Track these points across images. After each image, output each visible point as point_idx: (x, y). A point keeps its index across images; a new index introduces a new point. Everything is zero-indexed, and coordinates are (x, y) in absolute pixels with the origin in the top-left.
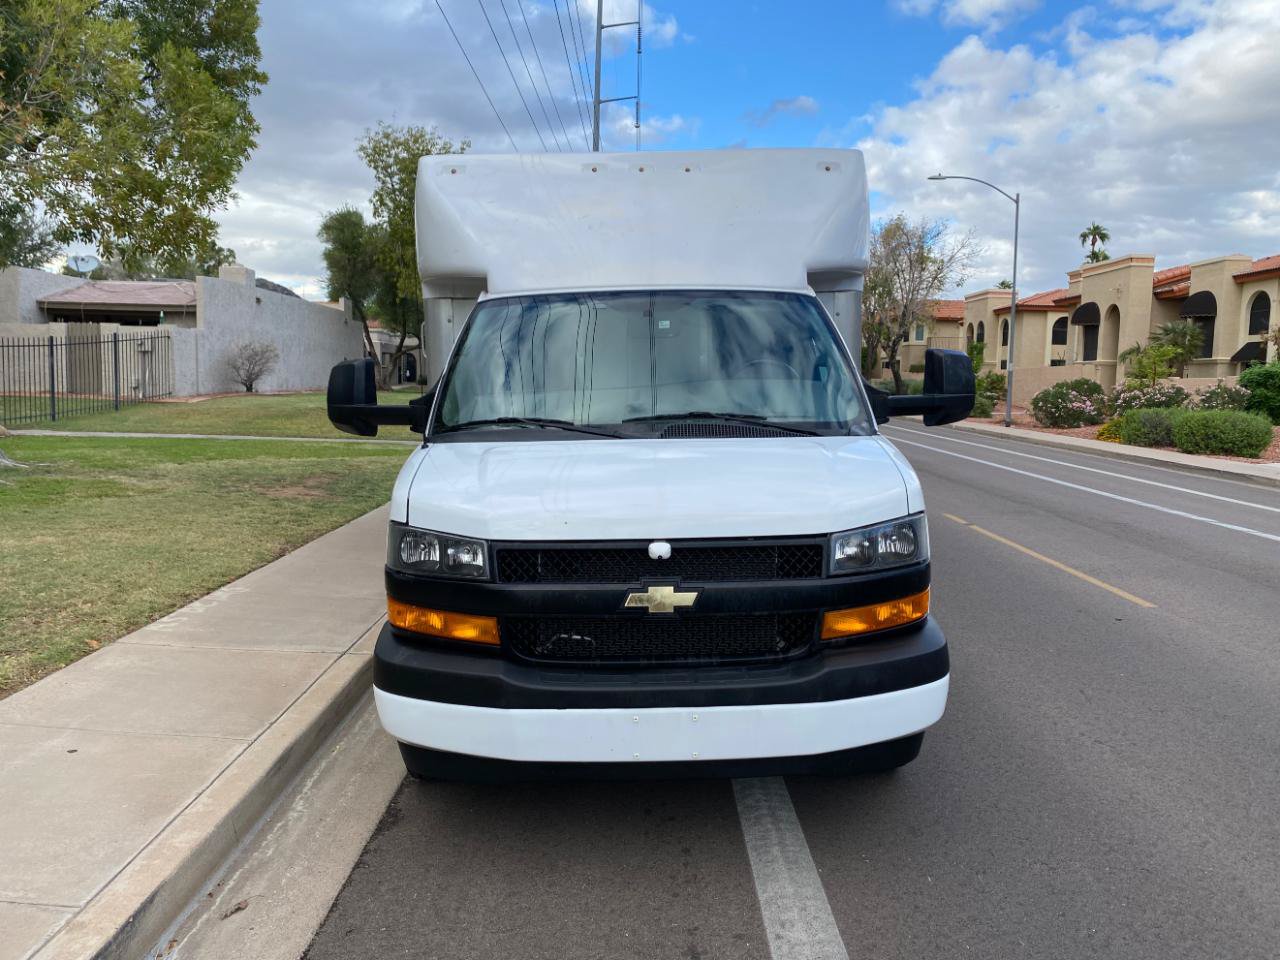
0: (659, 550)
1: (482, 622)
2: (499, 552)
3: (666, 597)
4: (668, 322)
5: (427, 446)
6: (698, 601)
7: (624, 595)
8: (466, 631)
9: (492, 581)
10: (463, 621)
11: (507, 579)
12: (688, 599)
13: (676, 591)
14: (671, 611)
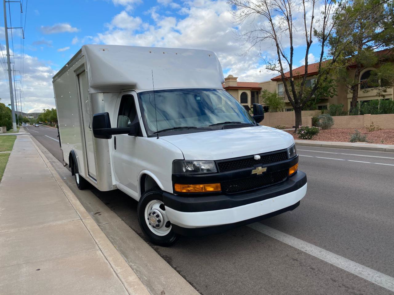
0: (258, 157)
1: (214, 185)
2: (218, 163)
3: (260, 170)
4: (199, 98)
5: (159, 138)
6: (267, 170)
7: (251, 171)
8: (210, 189)
9: (218, 172)
10: (209, 186)
11: (222, 171)
12: (265, 170)
13: (262, 168)
14: (262, 173)
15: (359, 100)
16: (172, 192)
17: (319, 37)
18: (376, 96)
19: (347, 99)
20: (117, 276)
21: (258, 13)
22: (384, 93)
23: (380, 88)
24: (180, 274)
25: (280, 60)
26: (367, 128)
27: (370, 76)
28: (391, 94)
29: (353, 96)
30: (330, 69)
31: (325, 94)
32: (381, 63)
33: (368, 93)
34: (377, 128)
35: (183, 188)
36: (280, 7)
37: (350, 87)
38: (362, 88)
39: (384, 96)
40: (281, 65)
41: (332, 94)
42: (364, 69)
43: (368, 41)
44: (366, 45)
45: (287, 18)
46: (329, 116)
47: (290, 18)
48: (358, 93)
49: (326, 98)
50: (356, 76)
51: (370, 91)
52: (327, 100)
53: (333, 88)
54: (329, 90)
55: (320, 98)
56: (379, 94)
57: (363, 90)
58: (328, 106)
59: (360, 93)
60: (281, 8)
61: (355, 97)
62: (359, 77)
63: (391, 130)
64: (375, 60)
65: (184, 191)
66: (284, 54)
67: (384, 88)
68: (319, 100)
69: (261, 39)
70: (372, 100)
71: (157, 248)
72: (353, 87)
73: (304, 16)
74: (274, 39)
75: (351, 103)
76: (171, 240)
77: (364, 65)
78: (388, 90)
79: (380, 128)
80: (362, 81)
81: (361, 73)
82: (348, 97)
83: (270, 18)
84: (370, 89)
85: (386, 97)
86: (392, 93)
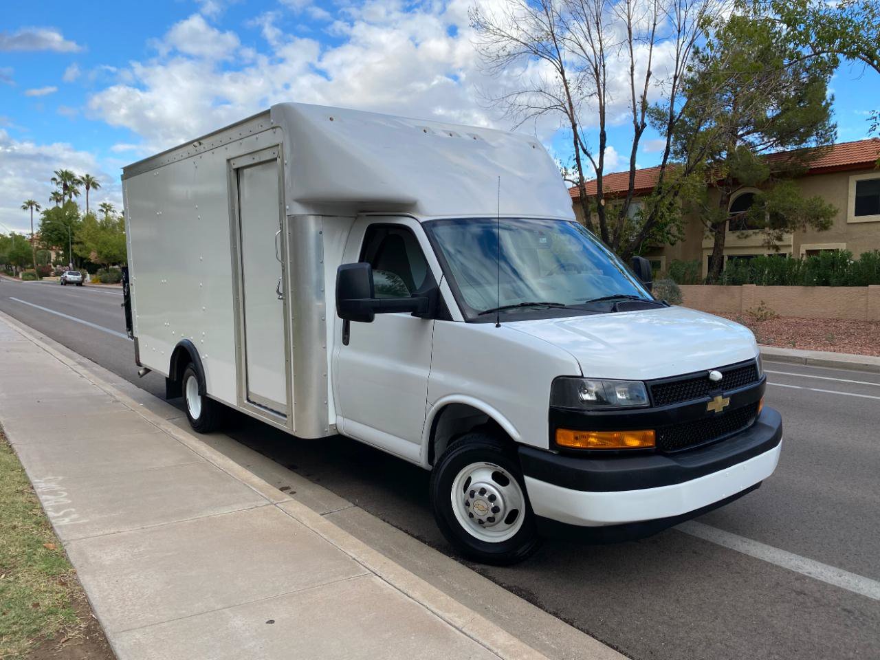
0: (716, 375)
1: (640, 433)
2: (652, 387)
3: (719, 403)
4: (545, 239)
5: (500, 326)
8: (633, 442)
9: (651, 407)
10: (632, 436)
11: (658, 404)
12: (727, 402)
13: (723, 398)
14: (722, 410)
15: (726, 253)
16: (547, 447)
17: (652, 117)
18: (763, 247)
19: (700, 249)
20: (463, 633)
21: (537, 53)
22: (777, 243)
23: (771, 232)
24: (572, 625)
25: (578, 159)
26: (752, 314)
27: (753, 205)
28: (790, 246)
29: (716, 244)
30: (680, 185)
31: (658, 237)
32: (772, 180)
33: (748, 239)
34: (771, 314)
35: (576, 438)
36: (580, 45)
37: (709, 224)
38: (734, 228)
39: (777, 248)
40: (580, 170)
41: (674, 237)
42: (739, 189)
43: (748, 133)
44: (743, 140)
45: (596, 70)
46: (674, 284)
47: (602, 70)
48: (724, 238)
49: (660, 245)
50: (724, 203)
51: (751, 235)
52: (661, 249)
53: (678, 225)
54: (668, 228)
55: (649, 245)
56: (769, 243)
57: (738, 233)
58: (663, 263)
59: (731, 238)
60: (582, 49)
61: (719, 247)
62: (728, 206)
63: (798, 321)
64: (766, 173)
65: (578, 445)
66: (585, 147)
67: (777, 231)
68: (647, 248)
69: (538, 110)
70: (756, 256)
71: (482, 569)
72: (714, 226)
73: (630, 70)
74: (567, 112)
75: (710, 258)
76: (519, 552)
77: (740, 181)
78: (785, 236)
79: (776, 314)
80: (733, 215)
81: (733, 198)
82: (703, 246)
83: (562, 68)
84: (751, 232)
85: (782, 252)
86: (792, 244)
